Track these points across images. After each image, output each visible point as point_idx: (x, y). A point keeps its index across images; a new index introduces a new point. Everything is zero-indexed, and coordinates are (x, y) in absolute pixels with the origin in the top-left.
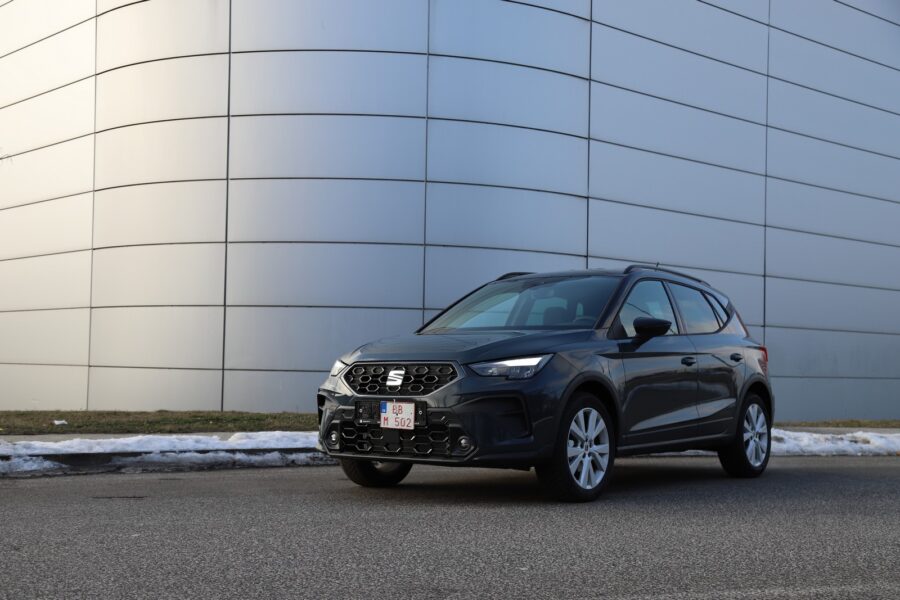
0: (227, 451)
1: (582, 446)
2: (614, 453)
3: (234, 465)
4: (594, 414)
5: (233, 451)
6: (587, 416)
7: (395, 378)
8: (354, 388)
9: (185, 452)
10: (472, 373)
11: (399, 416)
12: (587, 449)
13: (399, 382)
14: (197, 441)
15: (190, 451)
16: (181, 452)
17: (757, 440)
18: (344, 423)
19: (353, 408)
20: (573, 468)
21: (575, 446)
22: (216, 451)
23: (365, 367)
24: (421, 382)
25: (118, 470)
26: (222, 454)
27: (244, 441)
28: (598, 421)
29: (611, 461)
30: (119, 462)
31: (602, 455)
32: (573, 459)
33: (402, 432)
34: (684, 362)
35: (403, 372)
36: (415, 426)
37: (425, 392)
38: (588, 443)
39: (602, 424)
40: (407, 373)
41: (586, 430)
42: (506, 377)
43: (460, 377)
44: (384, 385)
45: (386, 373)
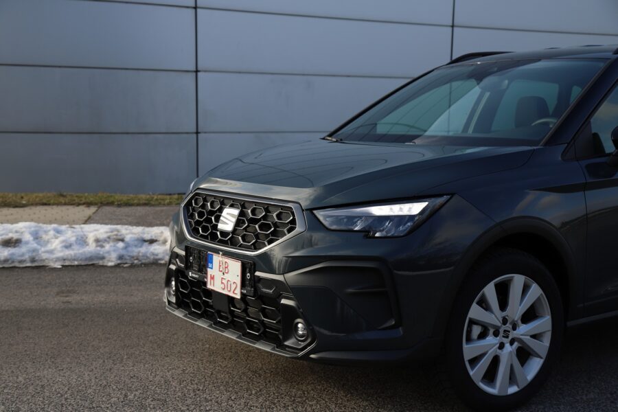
1: (496, 333)
4: (519, 280)
7: (228, 220)
11: (225, 277)
13: (230, 227)
18: (179, 272)
19: (185, 252)
21: (483, 337)
24: (254, 230)
28: (526, 290)
31: (537, 337)
32: (476, 359)
33: (229, 299)
35: (236, 213)
36: (243, 295)
38: (508, 326)
39: (535, 291)
40: (242, 214)
41: (503, 305)
42: (366, 233)
43: (299, 229)
44: (215, 227)
45: (221, 210)
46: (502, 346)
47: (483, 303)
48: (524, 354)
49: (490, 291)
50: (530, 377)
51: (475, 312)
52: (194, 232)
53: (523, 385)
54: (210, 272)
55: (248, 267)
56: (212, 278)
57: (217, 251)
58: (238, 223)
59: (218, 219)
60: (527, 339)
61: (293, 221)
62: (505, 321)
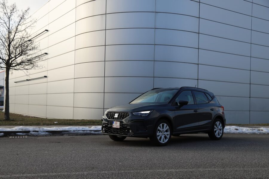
0: (90, 131)
1: (162, 133)
2: (171, 134)
3: (91, 134)
4: (165, 125)
5: (91, 131)
6: (163, 126)
7: (116, 116)
8: (108, 118)
9: (79, 131)
10: (133, 115)
11: (116, 125)
12: (163, 133)
13: (117, 117)
14: (83, 128)
15: (80, 131)
16: (78, 131)
17: (219, 130)
18: (106, 126)
19: (107, 122)
20: (158, 138)
21: (160, 132)
22: (87, 131)
23: (111, 113)
24: (122, 117)
25: (62, 135)
26: (88, 131)
27: (94, 128)
28: (166, 127)
29: (170, 136)
30: (63, 133)
31: (167, 135)
32: (158, 136)
33: (117, 129)
34: (194, 111)
35: (118, 114)
36: (120, 127)
37: (122, 119)
38: (163, 132)
39: (168, 127)
40: (119, 114)
41: (163, 128)
42: (141, 116)
43: (130, 116)
44: (114, 117)
45: (115, 114)
46: (162, 135)
47: (160, 127)
48: (166, 137)
49: (161, 125)
50: (166, 141)
51: (159, 128)
53: (165, 142)
54: (113, 124)
55: (121, 122)
56: (114, 125)
57: (115, 121)
58: (119, 116)
59: (114, 116)
60: (166, 135)
61: (129, 115)
62: (163, 131)
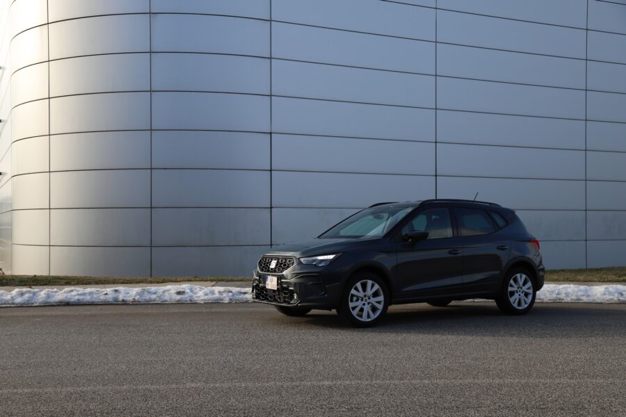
4: (370, 283)
6: (364, 285)
11: (272, 283)
18: (257, 285)
19: (259, 278)
20: (355, 312)
21: (357, 301)
23: (266, 258)
24: (281, 266)
28: (373, 286)
32: (354, 308)
35: (276, 262)
36: (277, 288)
38: (367, 298)
39: (377, 287)
42: (315, 265)
43: (295, 265)
44: (269, 267)
45: (271, 262)
46: (364, 304)
47: (356, 289)
48: (374, 309)
49: (358, 285)
50: (375, 317)
52: (262, 270)
53: (373, 319)
55: (280, 278)
56: (268, 284)
57: (269, 275)
58: (277, 265)
59: (270, 265)
60: (375, 303)
61: (293, 263)
62: (365, 296)
